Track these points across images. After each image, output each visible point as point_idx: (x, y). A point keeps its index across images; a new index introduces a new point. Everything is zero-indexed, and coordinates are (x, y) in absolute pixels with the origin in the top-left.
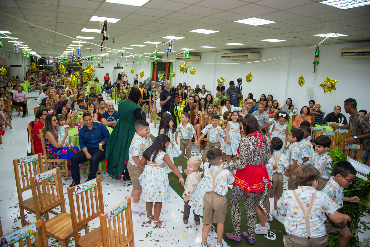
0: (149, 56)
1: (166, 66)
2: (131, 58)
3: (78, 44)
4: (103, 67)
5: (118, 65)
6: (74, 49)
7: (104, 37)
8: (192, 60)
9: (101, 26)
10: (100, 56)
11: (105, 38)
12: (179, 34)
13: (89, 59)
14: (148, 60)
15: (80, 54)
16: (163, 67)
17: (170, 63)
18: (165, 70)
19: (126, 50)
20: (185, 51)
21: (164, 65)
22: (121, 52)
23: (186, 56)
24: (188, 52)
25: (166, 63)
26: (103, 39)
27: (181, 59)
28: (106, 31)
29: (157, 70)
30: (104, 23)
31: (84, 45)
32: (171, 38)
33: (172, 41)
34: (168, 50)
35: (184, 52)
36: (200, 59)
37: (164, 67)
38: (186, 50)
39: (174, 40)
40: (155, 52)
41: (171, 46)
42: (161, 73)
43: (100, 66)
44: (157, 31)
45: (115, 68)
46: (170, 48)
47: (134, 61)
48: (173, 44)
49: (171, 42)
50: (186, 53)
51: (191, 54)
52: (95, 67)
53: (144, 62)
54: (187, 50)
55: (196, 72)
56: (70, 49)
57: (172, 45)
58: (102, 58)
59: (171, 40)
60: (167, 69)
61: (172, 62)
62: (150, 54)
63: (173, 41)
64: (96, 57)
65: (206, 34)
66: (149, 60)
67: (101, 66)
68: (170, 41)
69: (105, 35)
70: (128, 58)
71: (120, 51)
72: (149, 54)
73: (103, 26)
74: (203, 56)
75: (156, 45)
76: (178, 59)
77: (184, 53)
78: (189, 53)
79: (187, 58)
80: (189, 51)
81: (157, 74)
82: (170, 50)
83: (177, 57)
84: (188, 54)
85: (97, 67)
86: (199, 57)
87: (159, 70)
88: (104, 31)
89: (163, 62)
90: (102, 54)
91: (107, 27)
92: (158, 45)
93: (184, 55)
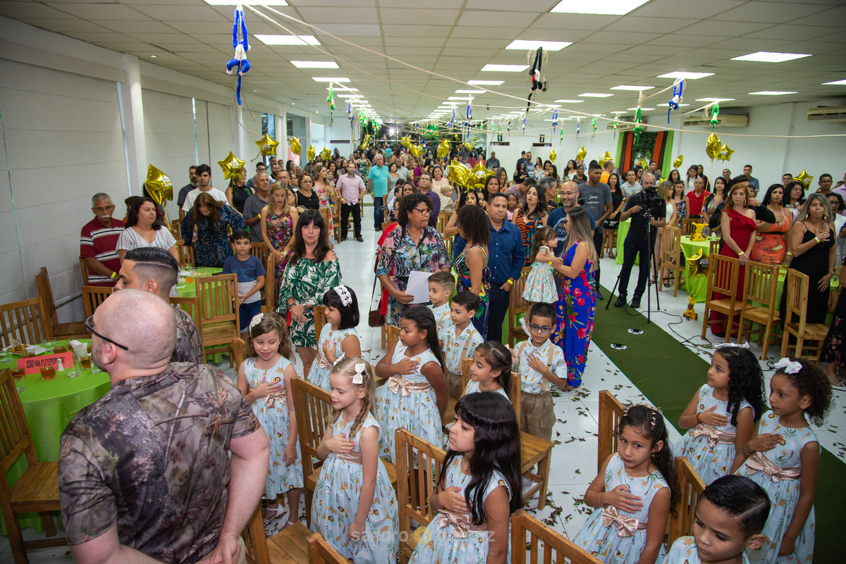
0: (616, 118)
1: (654, 142)
2: (574, 122)
3: (467, 95)
4: (507, 144)
5: (541, 138)
6: (454, 106)
7: (534, 81)
8: (725, 125)
9: (530, 58)
10: (503, 120)
11: (537, 85)
12: (703, 67)
13: (479, 125)
14: (613, 127)
15: (470, 116)
16: (647, 142)
17: (666, 134)
18: (651, 150)
19: (565, 106)
20: (709, 106)
21: (650, 139)
22: (553, 109)
23: (710, 115)
24: (718, 107)
25: (655, 134)
26: (532, 86)
27: (695, 123)
28: (539, 70)
29: (632, 151)
30: (537, 54)
31: (477, 97)
32: (680, 76)
33: (681, 84)
34: (671, 103)
35: (707, 107)
36: (748, 122)
37: (649, 142)
38: (711, 102)
39: (686, 80)
40: (636, 109)
41: (677, 96)
42: (641, 157)
43: (501, 140)
44: (650, 63)
45: (535, 145)
46: (675, 99)
47: (578, 129)
48: (683, 89)
49: (678, 87)
50: (710, 110)
51: (724, 110)
52: (491, 143)
53: (602, 132)
54: (716, 102)
55: (732, 157)
56: (448, 105)
57: (681, 93)
58: (509, 123)
59: (680, 81)
60: (657, 146)
61: (673, 132)
62: (619, 113)
63: (685, 83)
64: (496, 121)
65: (774, 63)
66: (615, 127)
67: (503, 141)
68: (677, 84)
69: (538, 79)
70: (565, 122)
71: (552, 107)
72: (617, 113)
73: (534, 60)
74: (755, 114)
75: (641, 94)
76: (687, 123)
77: (707, 109)
78: (720, 109)
79: (714, 122)
80: (720, 104)
81: (631, 158)
82: (675, 104)
83: (686, 118)
84: (715, 111)
85: (494, 143)
86: (744, 119)
87: (637, 151)
88: (536, 71)
89: (648, 130)
90: (510, 115)
91: (543, 62)
92: (644, 92)
93: (707, 115)
